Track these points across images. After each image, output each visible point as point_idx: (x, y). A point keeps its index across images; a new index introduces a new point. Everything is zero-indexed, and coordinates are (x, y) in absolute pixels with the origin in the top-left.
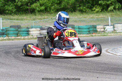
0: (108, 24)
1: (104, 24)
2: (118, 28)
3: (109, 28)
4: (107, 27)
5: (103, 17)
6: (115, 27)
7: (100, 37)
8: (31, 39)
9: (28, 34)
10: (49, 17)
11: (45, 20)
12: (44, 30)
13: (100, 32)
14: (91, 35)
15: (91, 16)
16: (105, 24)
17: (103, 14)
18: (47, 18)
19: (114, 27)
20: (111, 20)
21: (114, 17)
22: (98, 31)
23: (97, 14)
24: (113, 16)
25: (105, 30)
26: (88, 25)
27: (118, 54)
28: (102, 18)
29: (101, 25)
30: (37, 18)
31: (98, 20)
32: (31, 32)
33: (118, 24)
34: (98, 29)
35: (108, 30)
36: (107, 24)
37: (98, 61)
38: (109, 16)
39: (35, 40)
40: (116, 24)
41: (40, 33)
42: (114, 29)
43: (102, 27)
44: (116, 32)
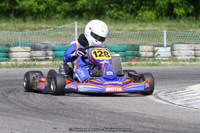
0: (162, 43)
1: (155, 44)
2: (180, 52)
3: (163, 52)
4: (160, 49)
5: (153, 29)
6: (175, 49)
7: (145, 68)
8: (13, 66)
9: (8, 57)
10: (49, 26)
11: (42, 31)
12: (39, 52)
13: (146, 58)
14: (129, 63)
15: (131, 26)
16: (157, 44)
17: (153, 24)
18: (47, 28)
19: (172, 50)
20: (167, 36)
21: (174, 30)
22: (142, 55)
23: (142, 24)
24: (172, 28)
25: (155, 55)
26: (123, 43)
27: (178, 102)
28: (151, 31)
29: (149, 45)
30: (27, 27)
31: (143, 35)
32: (14, 54)
33: (181, 45)
34: (142, 53)
35: (162, 55)
36: (159, 43)
37: (138, 115)
38: (164, 28)
39: (20, 69)
40: (177, 44)
41: (31, 56)
42: (172, 54)
43: (150, 50)
44: (177, 59)
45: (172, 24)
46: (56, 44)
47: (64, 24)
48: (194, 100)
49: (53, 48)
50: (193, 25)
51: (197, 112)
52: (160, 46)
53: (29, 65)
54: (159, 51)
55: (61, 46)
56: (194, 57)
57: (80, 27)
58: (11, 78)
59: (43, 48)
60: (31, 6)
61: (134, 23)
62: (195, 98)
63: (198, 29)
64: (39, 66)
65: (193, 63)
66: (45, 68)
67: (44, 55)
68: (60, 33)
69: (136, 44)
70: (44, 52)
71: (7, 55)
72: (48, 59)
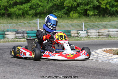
0: (82, 29)
1: (78, 30)
2: (91, 34)
3: (83, 33)
4: (81, 32)
5: (77, 22)
6: (89, 32)
8: (7, 41)
9: (4, 37)
10: (24, 22)
11: (21, 23)
12: (20, 34)
13: (74, 37)
15: (66, 21)
17: (77, 20)
19: (87, 32)
20: (84, 26)
23: (71, 20)
24: (87, 22)
25: (79, 35)
26: (62, 29)
29: (75, 30)
30: (13, 22)
31: (72, 25)
32: (7, 36)
33: (91, 30)
34: (72, 34)
35: (82, 35)
36: (81, 29)
38: (83, 22)
39: (10, 43)
40: (90, 29)
41: (16, 37)
42: (87, 34)
43: (76, 32)
44: (90, 37)
45: (87, 20)
46: (29, 30)
47: (32, 20)
48: (99, 57)
49: (27, 32)
50: (97, 20)
51: (101, 63)
52: (81, 31)
53: (15, 41)
54: (80, 33)
55: (31, 31)
56: (98, 36)
57: (40, 22)
58: (6, 47)
59: (22, 32)
60: (15, 11)
61: (67, 19)
62: (99, 56)
63: (100, 22)
64: (20, 41)
65: (98, 39)
66: (23, 42)
67: (22, 36)
68: (30, 25)
69: (69, 29)
70: (22, 34)
71: (4, 36)
72: (24, 38)
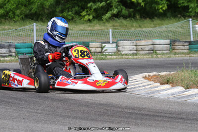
0: (108, 41)
1: (102, 41)
2: (124, 48)
4: (107, 46)
5: (101, 29)
6: (119, 45)
10: (11, 27)
11: (6, 31)
12: (3, 49)
13: (95, 53)
15: (82, 27)
16: (104, 41)
18: (9, 29)
19: (117, 46)
20: (112, 34)
21: (118, 29)
22: (92, 51)
23: (90, 25)
24: (116, 27)
25: (103, 51)
26: (76, 41)
28: (98, 30)
29: (97, 42)
31: (91, 34)
33: (124, 42)
34: (92, 49)
35: (109, 50)
36: (106, 40)
37: (90, 101)
38: (110, 28)
42: (117, 49)
43: (99, 46)
44: (121, 54)
46: (18, 43)
47: (24, 26)
49: (15, 46)
50: (134, 24)
51: (140, 97)
52: (107, 43)
55: (22, 44)
56: (135, 52)
57: (38, 28)
59: (7, 46)
62: (138, 86)
64: (4, 61)
65: (135, 57)
66: (9, 63)
67: (8, 52)
68: (21, 33)
69: (86, 41)
70: (8, 50)
72: (11, 56)
